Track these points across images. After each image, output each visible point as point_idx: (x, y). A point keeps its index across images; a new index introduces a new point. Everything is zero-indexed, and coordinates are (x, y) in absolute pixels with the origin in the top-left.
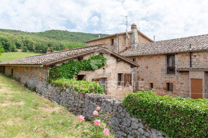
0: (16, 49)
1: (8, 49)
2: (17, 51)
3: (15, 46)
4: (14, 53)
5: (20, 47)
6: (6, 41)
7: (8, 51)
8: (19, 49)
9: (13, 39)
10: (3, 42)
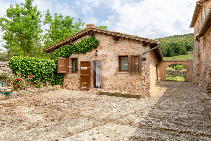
0: (186, 52)
1: (178, 53)
2: (187, 54)
3: (185, 49)
4: (184, 55)
5: (190, 50)
6: (176, 45)
7: (178, 54)
8: (190, 51)
9: (184, 43)
10: (173, 47)
